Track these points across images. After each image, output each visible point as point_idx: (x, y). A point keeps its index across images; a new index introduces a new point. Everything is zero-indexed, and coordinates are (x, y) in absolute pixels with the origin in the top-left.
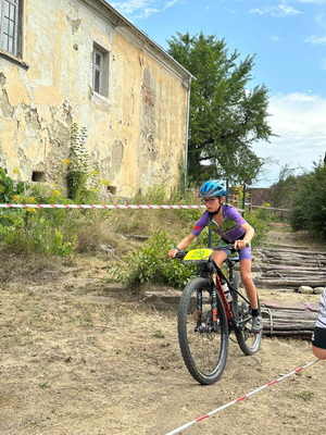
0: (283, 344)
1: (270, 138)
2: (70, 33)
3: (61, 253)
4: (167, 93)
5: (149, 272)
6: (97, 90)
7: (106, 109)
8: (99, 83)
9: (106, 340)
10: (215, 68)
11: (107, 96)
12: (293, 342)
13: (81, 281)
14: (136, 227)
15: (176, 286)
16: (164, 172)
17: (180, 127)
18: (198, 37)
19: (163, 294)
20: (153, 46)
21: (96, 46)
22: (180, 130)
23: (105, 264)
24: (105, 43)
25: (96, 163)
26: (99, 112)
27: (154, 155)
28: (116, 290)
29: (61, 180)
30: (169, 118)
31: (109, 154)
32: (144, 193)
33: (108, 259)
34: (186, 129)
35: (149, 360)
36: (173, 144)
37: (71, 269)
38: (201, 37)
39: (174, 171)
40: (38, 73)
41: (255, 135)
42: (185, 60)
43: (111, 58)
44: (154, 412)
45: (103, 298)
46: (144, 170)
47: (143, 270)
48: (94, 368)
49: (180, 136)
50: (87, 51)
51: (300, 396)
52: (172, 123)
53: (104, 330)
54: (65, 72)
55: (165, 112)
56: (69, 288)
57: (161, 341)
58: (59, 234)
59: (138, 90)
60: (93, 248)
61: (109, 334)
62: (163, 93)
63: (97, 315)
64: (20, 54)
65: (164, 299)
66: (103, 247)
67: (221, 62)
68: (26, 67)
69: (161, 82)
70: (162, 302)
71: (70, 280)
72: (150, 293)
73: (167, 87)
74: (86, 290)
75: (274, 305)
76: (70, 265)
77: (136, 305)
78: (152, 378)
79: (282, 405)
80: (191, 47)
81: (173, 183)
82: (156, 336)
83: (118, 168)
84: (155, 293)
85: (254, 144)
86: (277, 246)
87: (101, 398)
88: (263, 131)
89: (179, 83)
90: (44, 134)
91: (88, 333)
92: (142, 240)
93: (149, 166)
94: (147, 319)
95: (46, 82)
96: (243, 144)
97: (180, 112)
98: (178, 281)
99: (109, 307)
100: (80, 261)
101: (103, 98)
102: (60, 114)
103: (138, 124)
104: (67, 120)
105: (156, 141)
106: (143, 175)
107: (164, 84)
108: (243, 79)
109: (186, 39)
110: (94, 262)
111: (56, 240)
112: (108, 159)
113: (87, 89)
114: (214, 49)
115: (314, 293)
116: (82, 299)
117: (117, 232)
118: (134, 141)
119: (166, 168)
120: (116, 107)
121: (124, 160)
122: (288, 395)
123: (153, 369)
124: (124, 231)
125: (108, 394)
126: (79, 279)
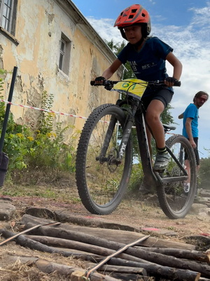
7: (66, 84)
8: (63, 63)
26: (62, 86)
40: (24, 50)
59: (88, 73)
90: (24, 96)
101: (65, 75)
102: (36, 82)
103: (87, 99)
104: (40, 88)
113: (55, 67)
118: (84, 112)
120: (73, 83)
121: (76, 125)
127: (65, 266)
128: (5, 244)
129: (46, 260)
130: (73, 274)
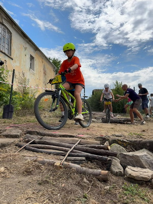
6: (31, 68)
7: (34, 74)
8: (32, 66)
20: (46, 57)
21: (31, 56)
26: (32, 75)
40: (15, 61)
50: (28, 57)
59: (42, 70)
62: (49, 72)
64: (10, 55)
68: (12, 59)
69: (48, 69)
90: (17, 80)
95: (18, 64)
101: (33, 71)
102: (21, 74)
103: (42, 80)
104: (23, 76)
112: (34, 89)
113: (29, 68)
120: (36, 74)
127: (51, 160)
128: (21, 150)
129: (41, 157)
130: (55, 164)
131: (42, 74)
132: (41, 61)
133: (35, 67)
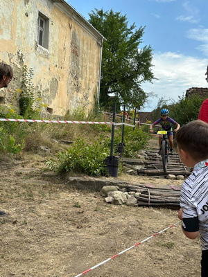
0: (156, 211)
1: (153, 80)
2: (23, 5)
3: (14, 151)
4: (87, 48)
5: (72, 165)
6: (41, 44)
7: (47, 57)
9: (41, 209)
10: (119, 33)
11: (47, 48)
12: (162, 210)
13: (27, 170)
14: (65, 135)
15: (89, 174)
16: (84, 100)
17: (95, 71)
18: (109, 13)
19: (81, 179)
20: (80, 19)
21: (41, 15)
22: (95, 73)
23: (43, 159)
24: (47, 13)
25: (40, 92)
26: (42, 59)
27: (78, 89)
28: (50, 176)
29: (16, 103)
30: (88, 65)
31: (48, 87)
32: (71, 113)
33: (45, 156)
34: (99, 72)
35: (69, 222)
36: (91, 82)
37: (20, 162)
38: (111, 13)
39: (91, 99)
40: (1, 31)
41: (143, 78)
42: (100, 27)
43: (50, 23)
44: (71, 257)
45: (40, 181)
46: (71, 98)
47: (68, 163)
48: (32, 227)
49: (95, 77)
50: (33, 17)
51: (165, 246)
52: (90, 68)
53: (40, 203)
54: (19, 31)
55: (86, 60)
56: (18, 174)
57: (78, 210)
58: (12, 138)
59: (68, 45)
60: (36, 148)
61: (44, 205)
62: (85, 48)
63: (37, 192)
65: (81, 182)
66: (42, 147)
67: (123, 30)
69: (83, 41)
70: (80, 184)
71: (19, 169)
72: (72, 179)
73: (87, 44)
74: (30, 176)
75: (151, 186)
76: (20, 159)
77: (63, 186)
78: (70, 234)
79: (154, 251)
80: (104, 18)
81: (90, 107)
82: (75, 206)
83: (54, 97)
84: (75, 178)
85: (142, 84)
86: (154, 149)
87: (36, 247)
88: (149, 76)
89: (95, 42)
91: (29, 204)
92: (68, 143)
93: (75, 96)
94: (70, 195)
95: (6, 37)
96: (135, 83)
97: (95, 61)
98: (91, 171)
99: (45, 187)
100: (26, 157)
101: (44, 49)
103: (68, 68)
104: (20, 63)
105: (80, 79)
106: (71, 101)
107: (85, 42)
108: (137, 42)
109: (101, 13)
110: (36, 157)
111: (10, 143)
112: (48, 90)
113: (34, 43)
114: (119, 21)
115: (176, 179)
116: (26, 182)
117: (52, 138)
118: (65, 79)
119: (86, 97)
120: (53, 55)
121: (58, 91)
122: (158, 245)
123: (72, 228)
124: (57, 137)
125: (41, 245)
126: (26, 168)
131: (68, 54)
132: (66, 24)
133: (50, 39)
